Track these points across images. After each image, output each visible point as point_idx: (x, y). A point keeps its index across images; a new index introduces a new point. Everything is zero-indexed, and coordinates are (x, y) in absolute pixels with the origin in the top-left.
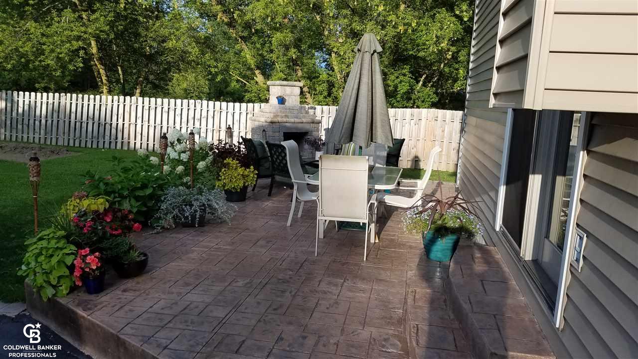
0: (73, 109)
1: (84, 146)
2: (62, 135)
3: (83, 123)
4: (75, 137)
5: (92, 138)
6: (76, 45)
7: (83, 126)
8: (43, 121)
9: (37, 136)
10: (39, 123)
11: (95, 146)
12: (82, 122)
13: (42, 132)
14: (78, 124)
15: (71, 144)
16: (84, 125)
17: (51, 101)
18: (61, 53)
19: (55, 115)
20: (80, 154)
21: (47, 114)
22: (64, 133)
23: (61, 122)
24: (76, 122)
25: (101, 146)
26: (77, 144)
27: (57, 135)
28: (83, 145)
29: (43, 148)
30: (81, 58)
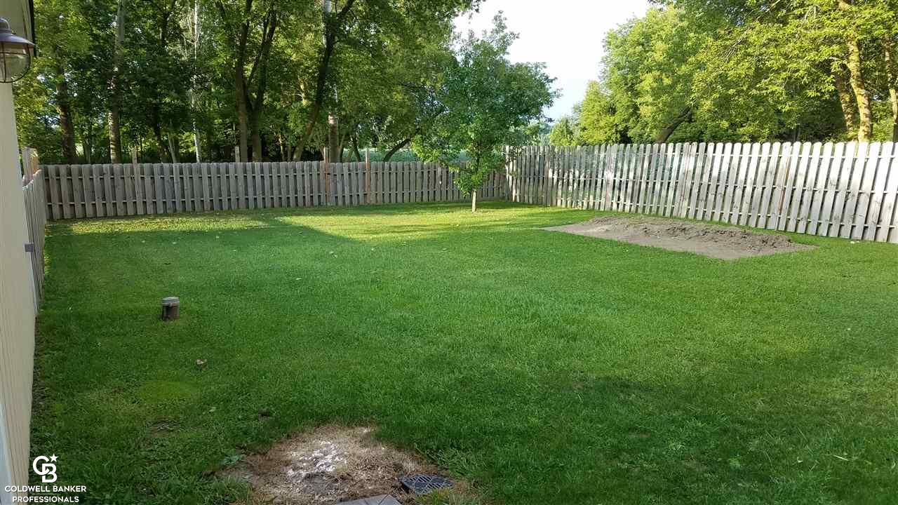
0: (802, 170)
1: (814, 234)
2: (777, 212)
3: (817, 193)
4: (799, 214)
5: (831, 220)
6: (826, 52)
7: (815, 198)
8: (749, 189)
9: (736, 212)
10: (741, 193)
11: (833, 233)
12: (814, 191)
13: (745, 206)
14: (807, 195)
15: (791, 228)
16: (819, 197)
17: (765, 156)
18: (798, 71)
19: (770, 179)
20: (812, 248)
21: (755, 179)
22: (781, 209)
23: (778, 193)
24: (804, 191)
25: (845, 233)
26: (801, 229)
27: (768, 212)
28: (812, 230)
29: (748, 234)
30: (832, 76)
